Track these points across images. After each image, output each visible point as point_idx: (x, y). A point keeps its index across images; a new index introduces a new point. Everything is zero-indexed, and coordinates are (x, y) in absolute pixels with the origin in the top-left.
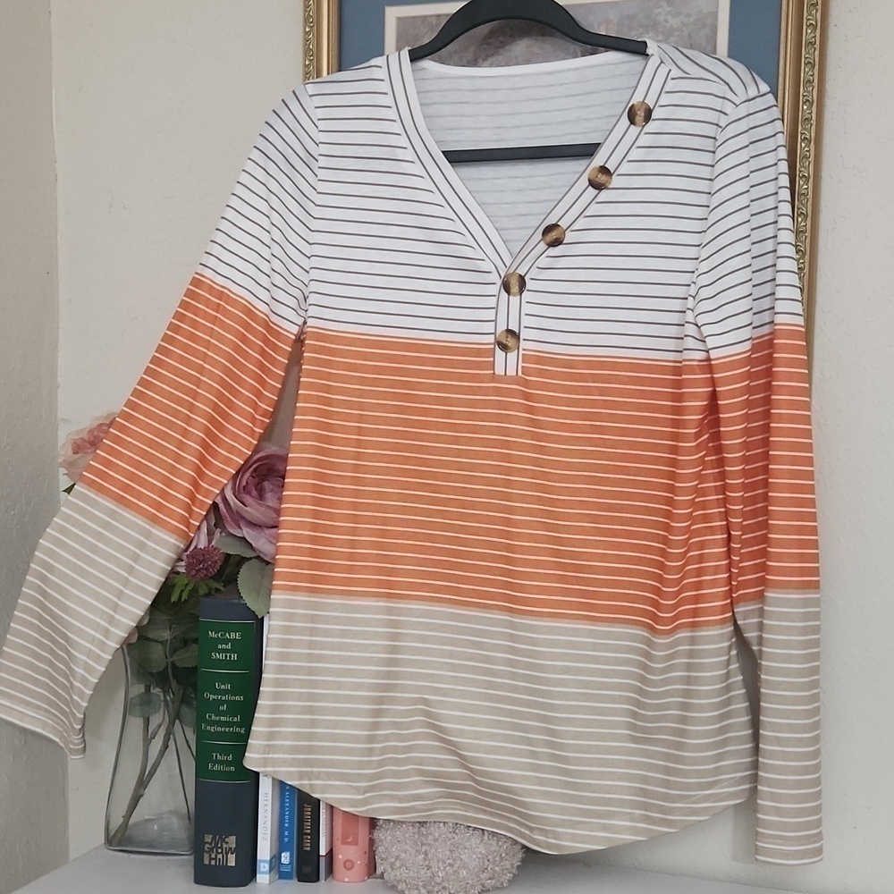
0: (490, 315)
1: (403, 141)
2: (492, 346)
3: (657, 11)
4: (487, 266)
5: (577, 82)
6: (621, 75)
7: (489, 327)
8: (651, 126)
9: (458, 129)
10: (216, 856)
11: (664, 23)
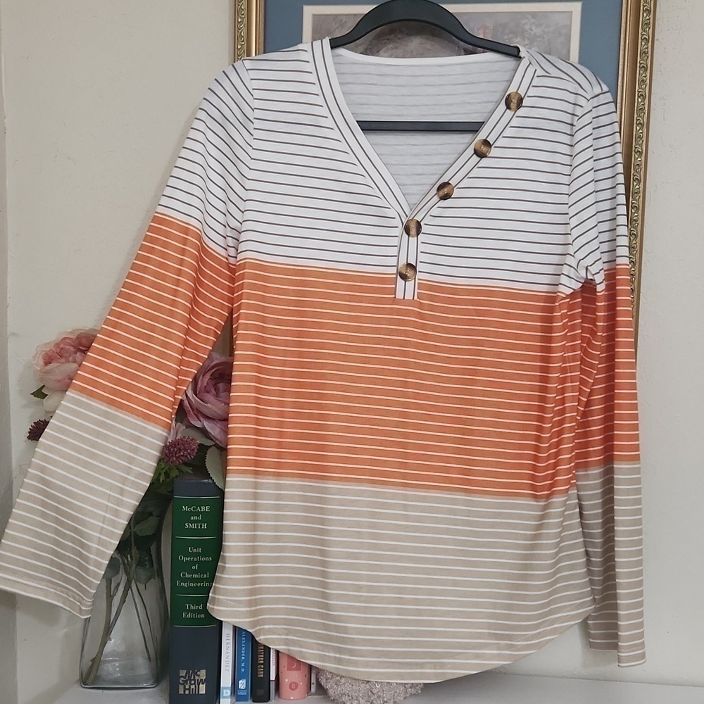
0: (394, 251)
1: (325, 112)
2: (394, 276)
3: (523, 22)
4: (391, 213)
5: (463, 74)
6: (496, 71)
7: (393, 261)
8: (521, 112)
9: (367, 104)
10: (190, 687)
11: (529, 31)
